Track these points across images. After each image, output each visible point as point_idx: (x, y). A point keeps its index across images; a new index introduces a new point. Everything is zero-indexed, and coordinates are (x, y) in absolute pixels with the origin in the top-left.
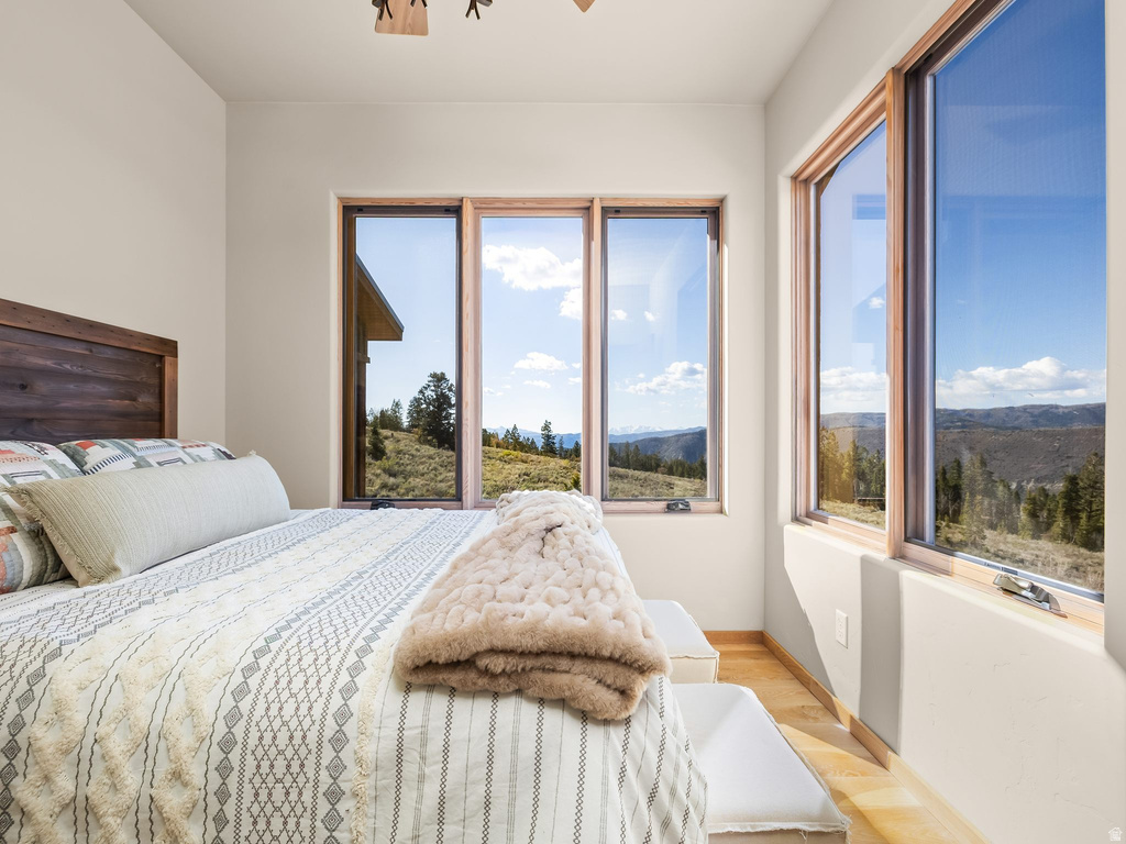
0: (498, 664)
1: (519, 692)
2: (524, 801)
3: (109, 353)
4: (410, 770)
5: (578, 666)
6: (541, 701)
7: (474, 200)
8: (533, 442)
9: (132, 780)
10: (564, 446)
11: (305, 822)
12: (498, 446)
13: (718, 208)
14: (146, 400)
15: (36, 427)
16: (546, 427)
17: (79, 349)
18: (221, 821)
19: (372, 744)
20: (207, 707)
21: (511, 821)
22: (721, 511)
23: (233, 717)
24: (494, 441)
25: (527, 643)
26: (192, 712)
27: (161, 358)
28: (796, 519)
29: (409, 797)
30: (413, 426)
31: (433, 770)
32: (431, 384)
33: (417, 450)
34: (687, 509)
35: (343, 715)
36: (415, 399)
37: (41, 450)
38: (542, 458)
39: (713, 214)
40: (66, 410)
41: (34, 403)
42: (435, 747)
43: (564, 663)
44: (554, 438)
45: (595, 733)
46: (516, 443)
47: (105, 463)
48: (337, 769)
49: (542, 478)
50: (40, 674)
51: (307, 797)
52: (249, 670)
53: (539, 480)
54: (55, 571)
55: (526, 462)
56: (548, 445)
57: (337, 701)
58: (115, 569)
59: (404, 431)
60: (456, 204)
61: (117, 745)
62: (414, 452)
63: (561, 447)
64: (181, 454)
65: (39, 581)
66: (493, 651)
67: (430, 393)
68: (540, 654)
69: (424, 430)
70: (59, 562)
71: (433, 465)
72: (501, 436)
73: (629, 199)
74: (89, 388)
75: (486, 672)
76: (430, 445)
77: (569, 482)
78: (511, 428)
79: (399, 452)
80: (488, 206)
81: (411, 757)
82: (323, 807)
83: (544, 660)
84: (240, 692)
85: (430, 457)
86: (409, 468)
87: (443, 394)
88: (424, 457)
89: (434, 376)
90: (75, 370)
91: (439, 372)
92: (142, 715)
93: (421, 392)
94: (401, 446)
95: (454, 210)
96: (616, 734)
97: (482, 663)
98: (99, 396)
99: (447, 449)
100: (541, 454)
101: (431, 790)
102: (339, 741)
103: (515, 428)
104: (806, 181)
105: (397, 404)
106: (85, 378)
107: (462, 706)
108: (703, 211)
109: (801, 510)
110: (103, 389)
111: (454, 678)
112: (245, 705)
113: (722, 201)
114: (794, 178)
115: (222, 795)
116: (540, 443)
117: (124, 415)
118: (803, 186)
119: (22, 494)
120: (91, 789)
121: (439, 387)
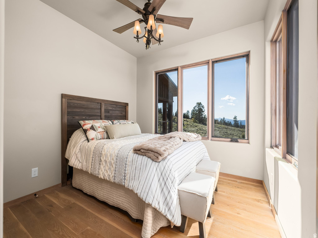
0: (142, 151)
1: (146, 155)
2: (144, 169)
3: (119, 106)
4: (133, 163)
5: (152, 153)
6: (148, 157)
7: (180, 66)
8: (230, 123)
9: (109, 159)
10: (242, 124)
11: (123, 167)
12: (218, 123)
13: (249, 54)
14: (124, 113)
15: (110, 118)
16: (235, 118)
17: (115, 106)
18: (116, 165)
19: (130, 159)
20: (116, 152)
21: (142, 171)
22: (249, 143)
23: (118, 154)
24: (217, 122)
25: (146, 148)
26: (115, 152)
27: (126, 106)
28: (272, 147)
29: (133, 166)
30: (192, 118)
31: (135, 163)
32: (197, 106)
33: (193, 124)
34: (237, 141)
35: (128, 155)
36: (193, 110)
37: (109, 121)
38: (233, 128)
39: (247, 56)
40: (113, 115)
41: (109, 114)
42: (136, 161)
43: (150, 152)
44: (238, 121)
45: (154, 163)
46: (224, 123)
47: (116, 123)
48: (126, 161)
49: (232, 134)
50: (103, 146)
51: (123, 164)
52: (120, 149)
53: (230, 135)
54: (108, 138)
55: (227, 129)
56: (236, 124)
57: (127, 153)
58: (114, 138)
59: (190, 119)
60: (177, 68)
61: (109, 155)
62: (192, 125)
63: (241, 124)
64: (126, 123)
65: (107, 139)
66: (142, 149)
67: (197, 108)
68: (148, 150)
69: (195, 119)
70: (109, 137)
71: (197, 128)
72: (219, 121)
73: (219, 58)
74: (116, 112)
75: (141, 152)
76: (197, 123)
77: (241, 136)
78: (222, 118)
79: (187, 125)
80: (184, 67)
81: (134, 161)
82: (125, 165)
83: (148, 151)
84: (119, 151)
85: (196, 126)
86: (190, 129)
87: (200, 108)
88: (194, 126)
89: (198, 103)
90: (114, 109)
91: (199, 102)
92: (111, 152)
93: (194, 108)
94: (189, 123)
95: (176, 69)
96: (157, 164)
97: (141, 150)
98: (118, 113)
99: (201, 124)
100: (233, 127)
101: (135, 166)
102: (127, 158)
103: (224, 118)
104: (276, 41)
105: (188, 112)
106: (115, 110)
107: (139, 156)
108: (243, 56)
109: (274, 144)
110: (118, 112)
111: (138, 152)
112: (119, 152)
113: (249, 52)
114: (272, 41)
115: (116, 162)
116: (233, 123)
117: (121, 116)
118: (275, 43)
119: (105, 127)
120: (106, 159)
121: (199, 106)
